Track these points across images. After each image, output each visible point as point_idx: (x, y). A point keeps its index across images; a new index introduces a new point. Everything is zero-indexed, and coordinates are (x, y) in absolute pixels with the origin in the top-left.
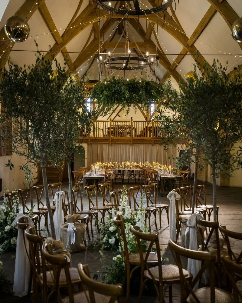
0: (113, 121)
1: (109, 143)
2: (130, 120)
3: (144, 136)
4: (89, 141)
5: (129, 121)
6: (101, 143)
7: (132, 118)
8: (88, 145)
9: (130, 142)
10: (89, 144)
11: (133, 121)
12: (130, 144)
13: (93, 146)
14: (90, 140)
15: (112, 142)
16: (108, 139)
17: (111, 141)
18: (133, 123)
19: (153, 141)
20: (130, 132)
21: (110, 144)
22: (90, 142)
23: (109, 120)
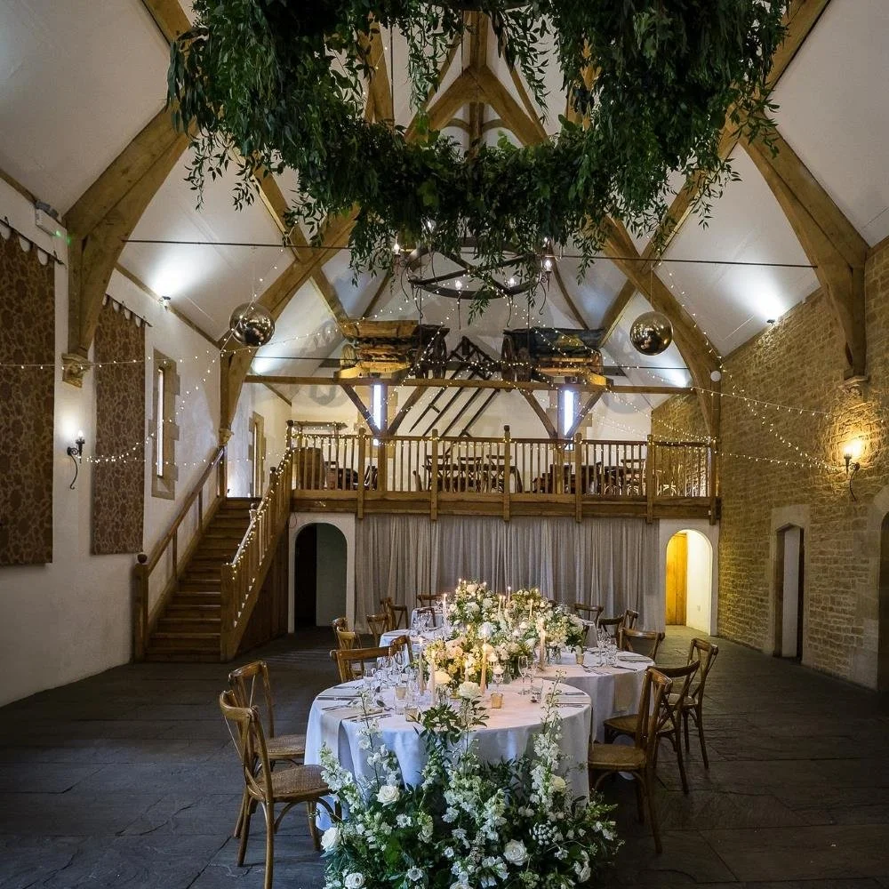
0: (444, 437)
1: (430, 514)
2: (501, 434)
3: (550, 491)
4: (360, 505)
5: (498, 440)
6: (400, 511)
7: (507, 429)
8: (358, 520)
9: (502, 509)
10: (360, 516)
11: (514, 440)
12: (502, 517)
13: (373, 522)
14: (364, 501)
15: (438, 508)
16: (423, 501)
17: (434, 505)
18: (512, 446)
19: (579, 509)
20: (501, 478)
21: (434, 516)
22: (364, 507)
23: (430, 434)
